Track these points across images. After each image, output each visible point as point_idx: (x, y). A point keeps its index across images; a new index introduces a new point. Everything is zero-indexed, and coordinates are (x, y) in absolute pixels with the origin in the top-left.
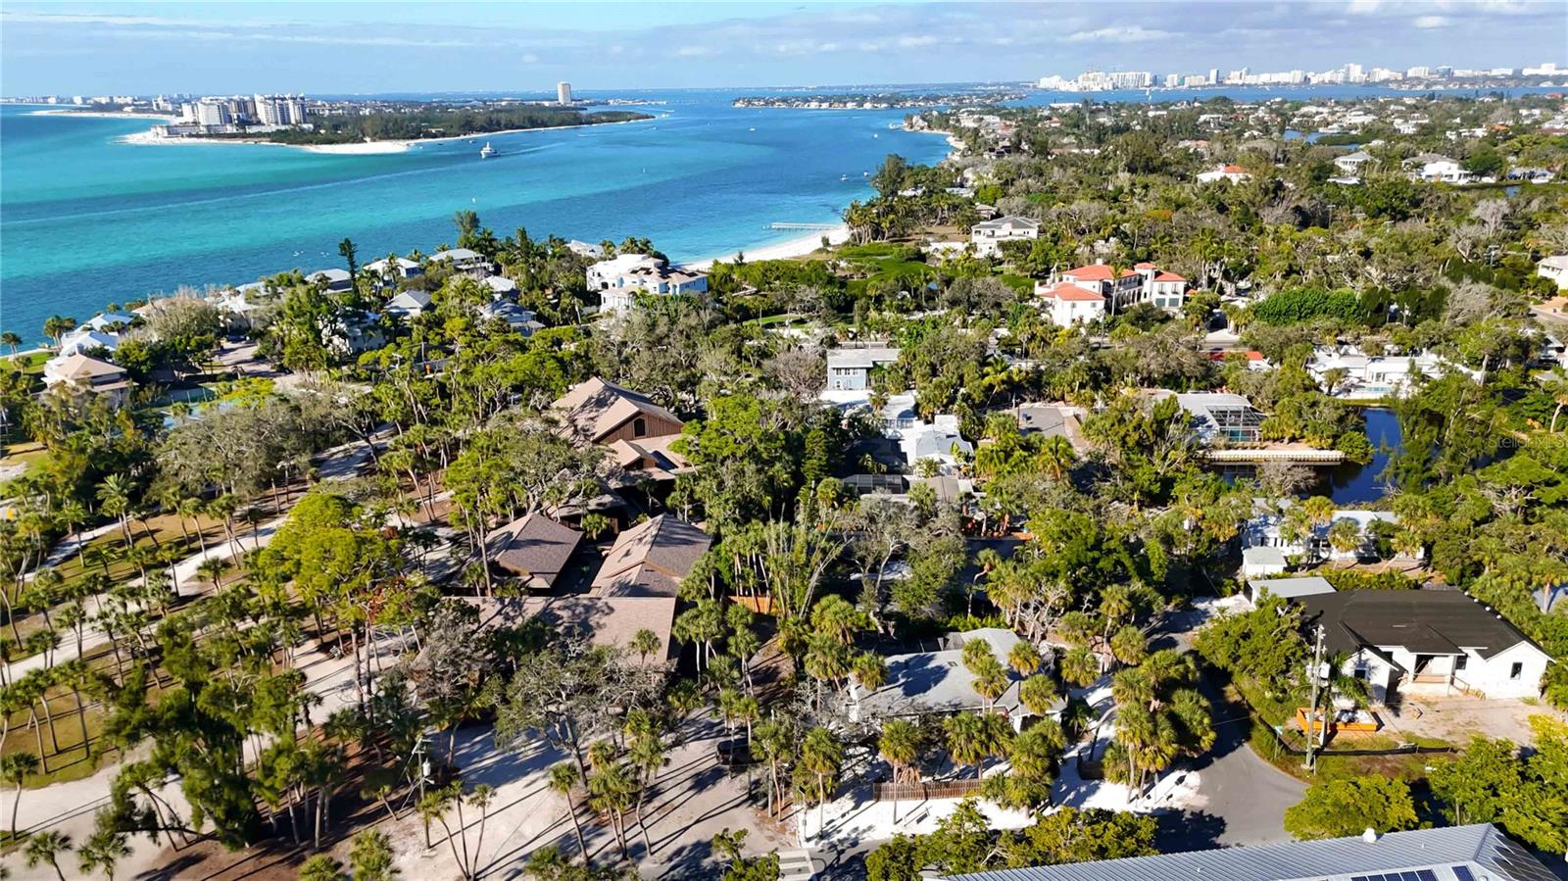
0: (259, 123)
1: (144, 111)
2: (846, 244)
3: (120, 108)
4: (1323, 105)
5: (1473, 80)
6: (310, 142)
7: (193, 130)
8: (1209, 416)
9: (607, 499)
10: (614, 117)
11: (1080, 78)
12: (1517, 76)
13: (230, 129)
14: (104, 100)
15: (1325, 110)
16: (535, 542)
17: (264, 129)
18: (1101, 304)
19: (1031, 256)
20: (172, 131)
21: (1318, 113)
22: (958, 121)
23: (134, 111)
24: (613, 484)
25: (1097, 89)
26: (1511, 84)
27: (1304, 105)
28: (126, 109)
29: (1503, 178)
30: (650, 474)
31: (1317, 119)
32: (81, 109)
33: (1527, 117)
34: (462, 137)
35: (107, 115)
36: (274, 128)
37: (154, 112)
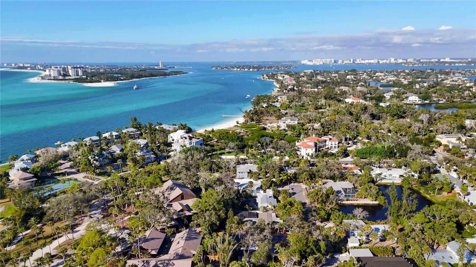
0: (69, 76)
1: (34, 69)
2: (243, 123)
3: (26, 68)
4: (382, 72)
5: (426, 63)
6: (85, 82)
7: (49, 77)
8: (342, 190)
9: (173, 223)
10: (177, 73)
11: (313, 61)
12: (439, 62)
13: (61, 77)
14: (21, 65)
15: (382, 74)
16: (153, 239)
17: (71, 78)
18: (314, 150)
19: (295, 131)
20: (43, 78)
21: (380, 76)
22: (277, 77)
23: (31, 69)
24: (175, 217)
25: (318, 64)
26: (437, 64)
27: (377, 72)
28: (28, 68)
29: (431, 101)
30: (185, 213)
31: (380, 78)
32: (14, 68)
33: (440, 78)
34: (131, 80)
35: (22, 70)
36: (74, 77)
37: (37, 70)
